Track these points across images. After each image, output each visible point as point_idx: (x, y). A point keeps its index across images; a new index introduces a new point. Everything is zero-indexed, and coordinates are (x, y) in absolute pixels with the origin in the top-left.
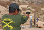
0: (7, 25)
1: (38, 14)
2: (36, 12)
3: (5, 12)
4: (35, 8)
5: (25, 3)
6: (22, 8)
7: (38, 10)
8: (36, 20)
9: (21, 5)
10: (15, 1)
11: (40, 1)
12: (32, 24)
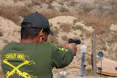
0: (16, 71)
1: (101, 40)
2: (97, 36)
3: (13, 35)
4: (95, 24)
5: (67, 10)
6: (59, 23)
7: (101, 31)
8: (97, 56)
9: (57, 16)
10: (41, 7)
11: (108, 8)
12: (85, 66)
